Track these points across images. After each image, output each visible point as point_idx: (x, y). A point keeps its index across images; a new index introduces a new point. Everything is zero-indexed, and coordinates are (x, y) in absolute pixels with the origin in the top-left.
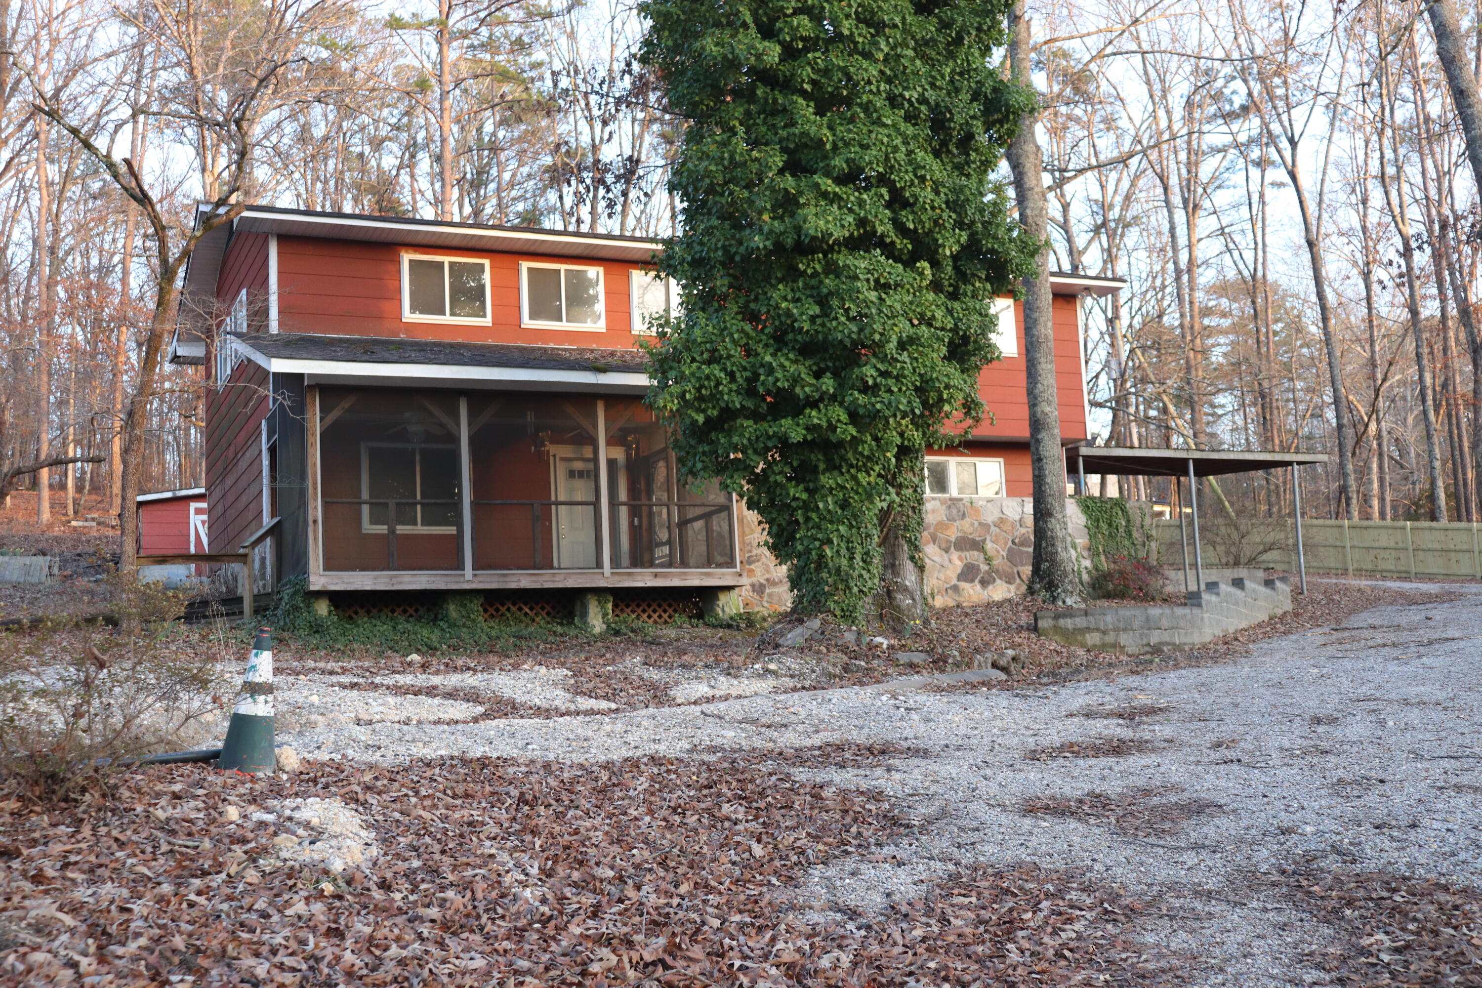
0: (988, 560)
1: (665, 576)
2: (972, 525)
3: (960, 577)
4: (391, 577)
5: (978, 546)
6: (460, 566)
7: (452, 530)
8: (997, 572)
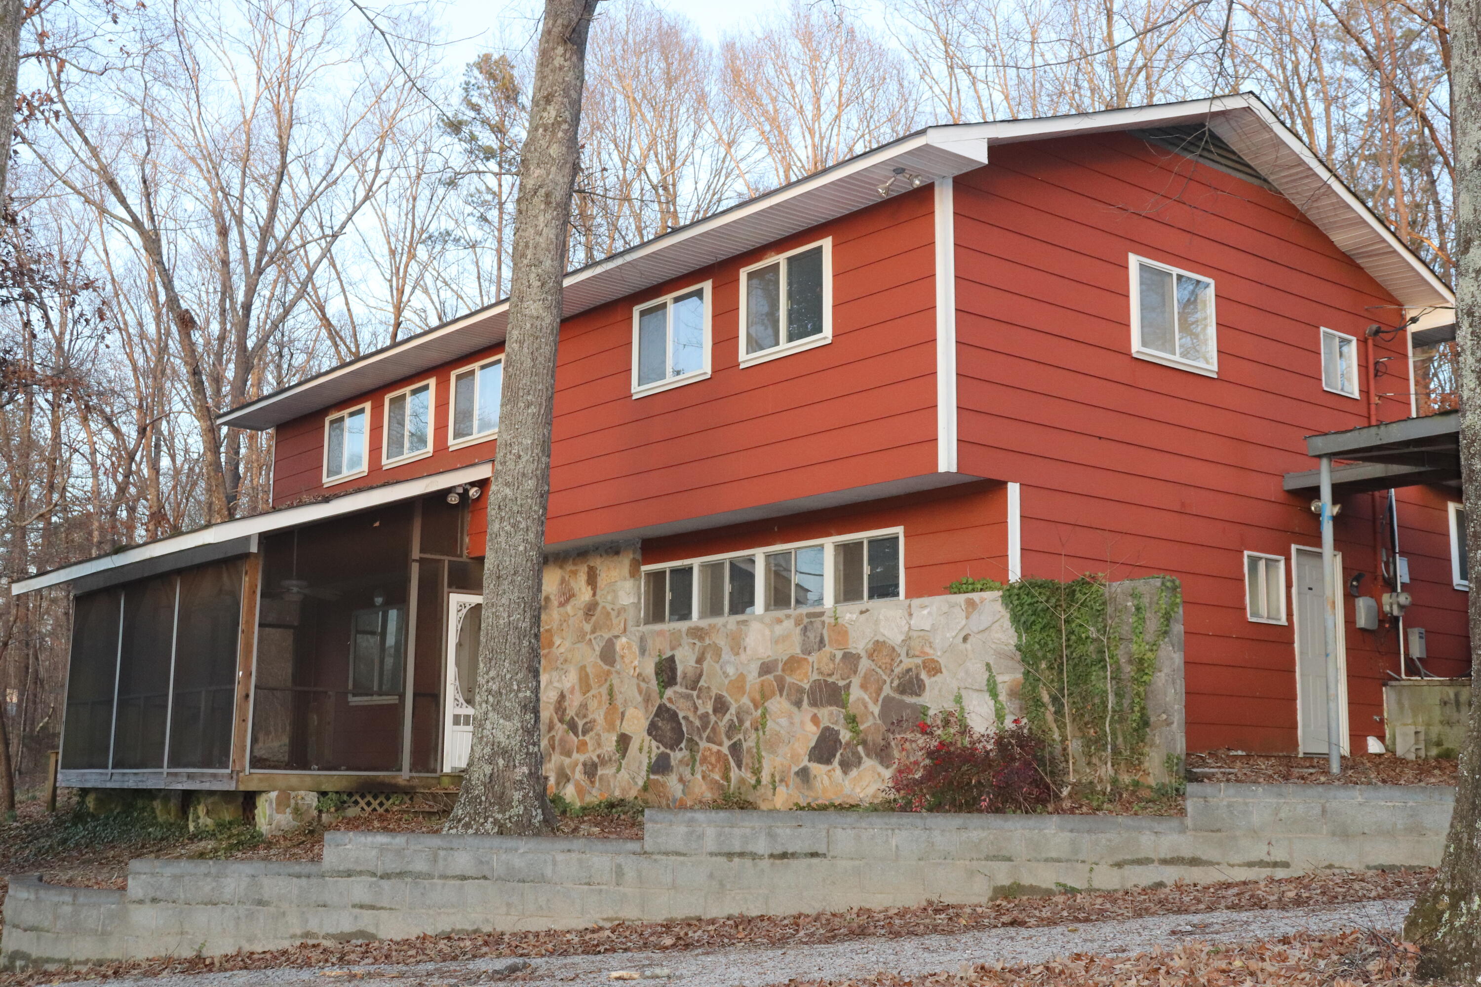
0: (852, 720)
2: (833, 658)
3: (813, 754)
5: (838, 695)
8: (864, 743)
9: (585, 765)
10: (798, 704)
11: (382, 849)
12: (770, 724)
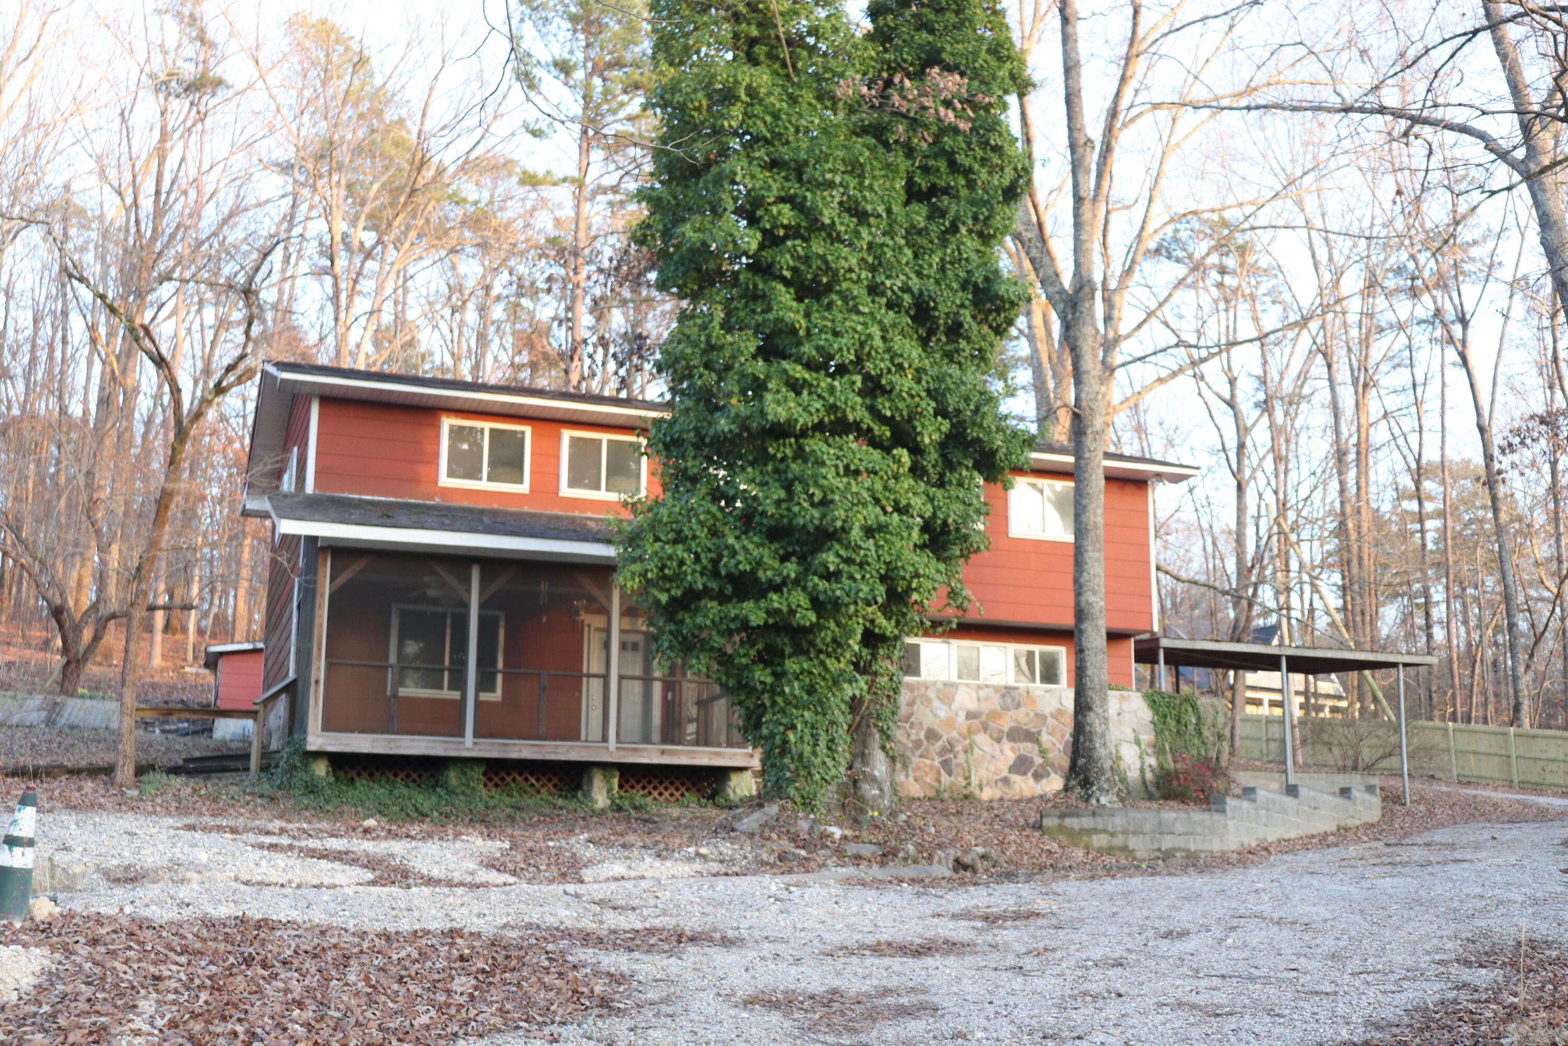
0: (1043, 753)
1: (673, 753)
2: (1027, 715)
3: (1012, 769)
4: (389, 741)
5: (1031, 737)
6: (461, 733)
7: (456, 695)
8: (1052, 765)
10: (999, 740)
12: (976, 750)
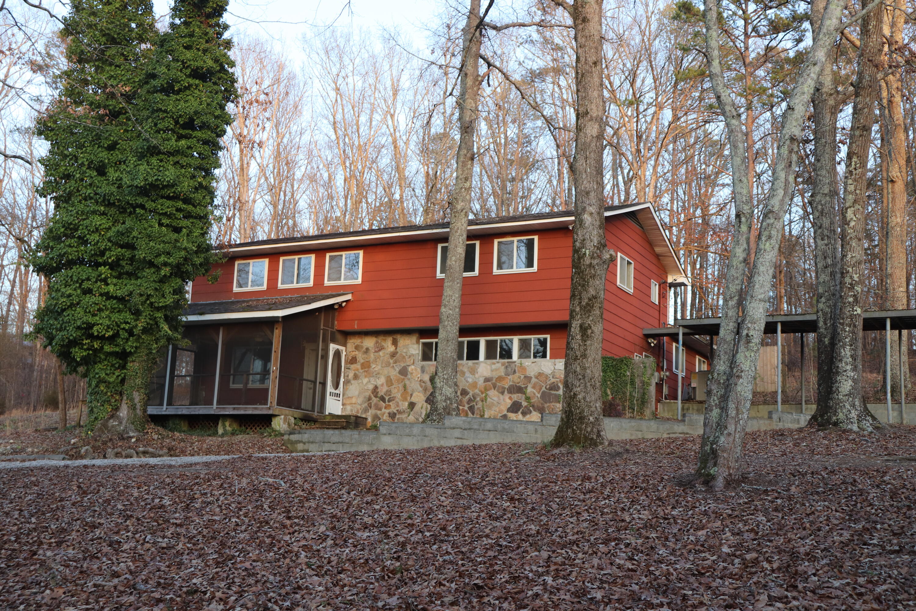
0: (528, 399)
2: (521, 378)
3: (509, 410)
8: (533, 406)
9: (389, 413)
10: (503, 393)
11: (464, 421)
12: (489, 399)
